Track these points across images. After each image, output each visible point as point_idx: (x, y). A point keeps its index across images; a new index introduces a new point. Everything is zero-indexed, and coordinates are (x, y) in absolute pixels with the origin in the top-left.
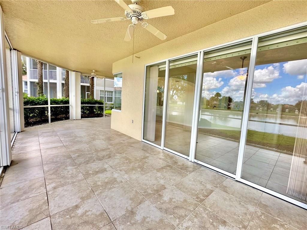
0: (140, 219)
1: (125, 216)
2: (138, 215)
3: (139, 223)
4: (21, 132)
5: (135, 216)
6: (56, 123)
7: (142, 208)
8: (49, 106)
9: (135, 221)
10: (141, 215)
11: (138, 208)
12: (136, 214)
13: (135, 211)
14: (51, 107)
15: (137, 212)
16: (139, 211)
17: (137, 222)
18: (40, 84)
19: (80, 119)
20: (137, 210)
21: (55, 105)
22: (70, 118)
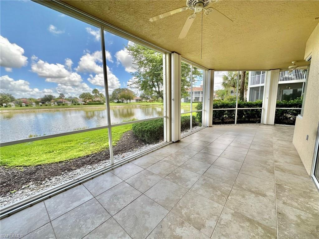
0: (177, 234)
1: (175, 218)
2: (181, 230)
3: (173, 234)
4: (210, 127)
5: (179, 227)
6: (241, 125)
7: (193, 232)
8: (237, 109)
9: (174, 229)
10: (182, 233)
11: (191, 228)
12: (182, 227)
13: (184, 226)
14: (238, 110)
15: (185, 228)
16: (187, 229)
17: (174, 232)
18: (242, 89)
19: (273, 124)
20: (187, 227)
21: (247, 108)
22: (261, 122)
